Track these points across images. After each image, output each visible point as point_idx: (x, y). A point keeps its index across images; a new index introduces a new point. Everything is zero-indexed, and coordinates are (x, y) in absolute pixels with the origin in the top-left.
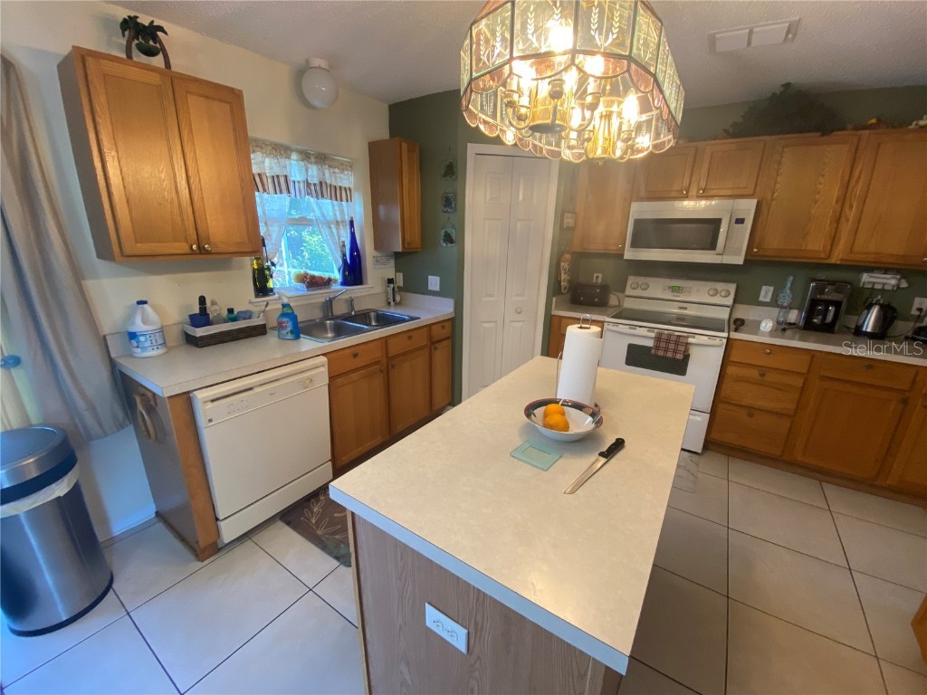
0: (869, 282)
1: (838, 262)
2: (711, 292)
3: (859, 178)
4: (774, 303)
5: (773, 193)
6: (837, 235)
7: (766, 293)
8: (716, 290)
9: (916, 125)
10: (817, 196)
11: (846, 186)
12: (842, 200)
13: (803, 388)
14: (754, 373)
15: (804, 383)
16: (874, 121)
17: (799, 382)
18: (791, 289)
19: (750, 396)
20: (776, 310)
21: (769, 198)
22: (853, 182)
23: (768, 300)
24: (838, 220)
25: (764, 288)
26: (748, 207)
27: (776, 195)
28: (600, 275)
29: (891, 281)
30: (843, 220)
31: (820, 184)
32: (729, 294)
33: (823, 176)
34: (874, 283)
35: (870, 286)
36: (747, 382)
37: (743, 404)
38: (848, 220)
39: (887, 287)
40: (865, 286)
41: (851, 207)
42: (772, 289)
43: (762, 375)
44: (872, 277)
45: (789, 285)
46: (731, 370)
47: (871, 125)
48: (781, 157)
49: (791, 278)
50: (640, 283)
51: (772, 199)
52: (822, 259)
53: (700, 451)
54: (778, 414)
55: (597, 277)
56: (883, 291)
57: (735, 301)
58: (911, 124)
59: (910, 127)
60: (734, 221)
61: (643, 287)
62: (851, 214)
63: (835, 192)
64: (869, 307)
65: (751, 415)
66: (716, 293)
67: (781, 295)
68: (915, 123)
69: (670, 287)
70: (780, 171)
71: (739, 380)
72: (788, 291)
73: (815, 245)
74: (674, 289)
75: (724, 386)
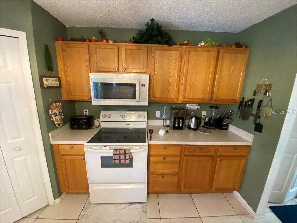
0: (189, 108)
1: (181, 102)
2: (138, 116)
3: (184, 66)
4: (161, 118)
5: (154, 72)
6: (179, 91)
7: (158, 114)
8: (140, 115)
9: (200, 45)
10: (170, 74)
11: (180, 70)
12: (179, 76)
13: (180, 161)
14: (161, 159)
15: (180, 159)
16: (186, 42)
17: (178, 159)
18: (166, 111)
19: (161, 169)
20: (162, 121)
21: (153, 74)
22: (182, 68)
23: (159, 117)
24: (178, 85)
25: (157, 112)
26: (145, 78)
27: (155, 73)
28: (87, 111)
29: (196, 107)
30: (180, 85)
31: (171, 69)
32: (145, 117)
33: (171, 65)
34: (190, 108)
35: (189, 109)
36: (159, 163)
37: (160, 173)
38: (182, 85)
39: (194, 109)
40: (188, 109)
41: (182, 79)
42: (159, 112)
43: (164, 159)
44: (190, 106)
45: (165, 110)
46: (152, 159)
47: (185, 44)
48: (155, 55)
49: (165, 107)
50: (107, 114)
51: (154, 75)
52: (176, 101)
53: (146, 201)
54: (173, 175)
55: (86, 112)
56: (193, 110)
57: (148, 119)
58: (198, 45)
59: (198, 46)
60: (141, 85)
61: (108, 116)
62: (183, 82)
63: (177, 73)
64: (191, 118)
65: (163, 177)
66: (140, 116)
67: (163, 114)
68: (199, 44)
69: (121, 115)
70: (156, 62)
71: (156, 163)
72: (165, 113)
73: (172, 95)
74: (123, 116)
75: (150, 167)
